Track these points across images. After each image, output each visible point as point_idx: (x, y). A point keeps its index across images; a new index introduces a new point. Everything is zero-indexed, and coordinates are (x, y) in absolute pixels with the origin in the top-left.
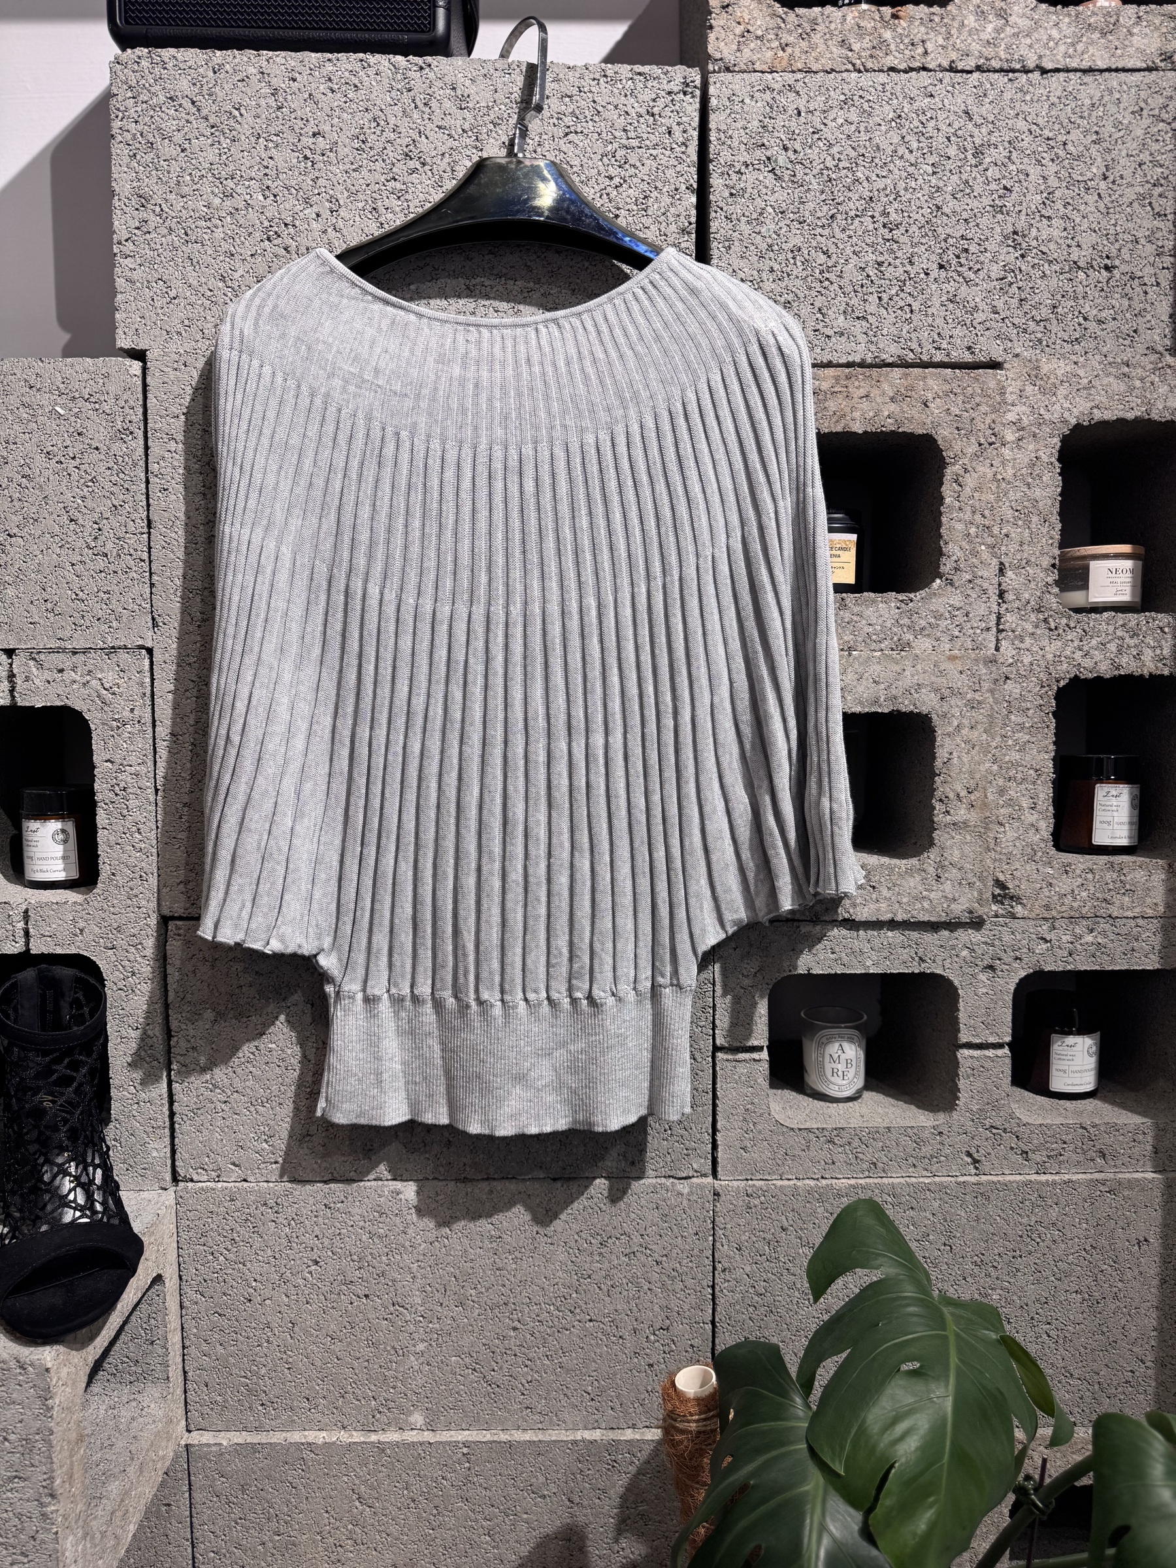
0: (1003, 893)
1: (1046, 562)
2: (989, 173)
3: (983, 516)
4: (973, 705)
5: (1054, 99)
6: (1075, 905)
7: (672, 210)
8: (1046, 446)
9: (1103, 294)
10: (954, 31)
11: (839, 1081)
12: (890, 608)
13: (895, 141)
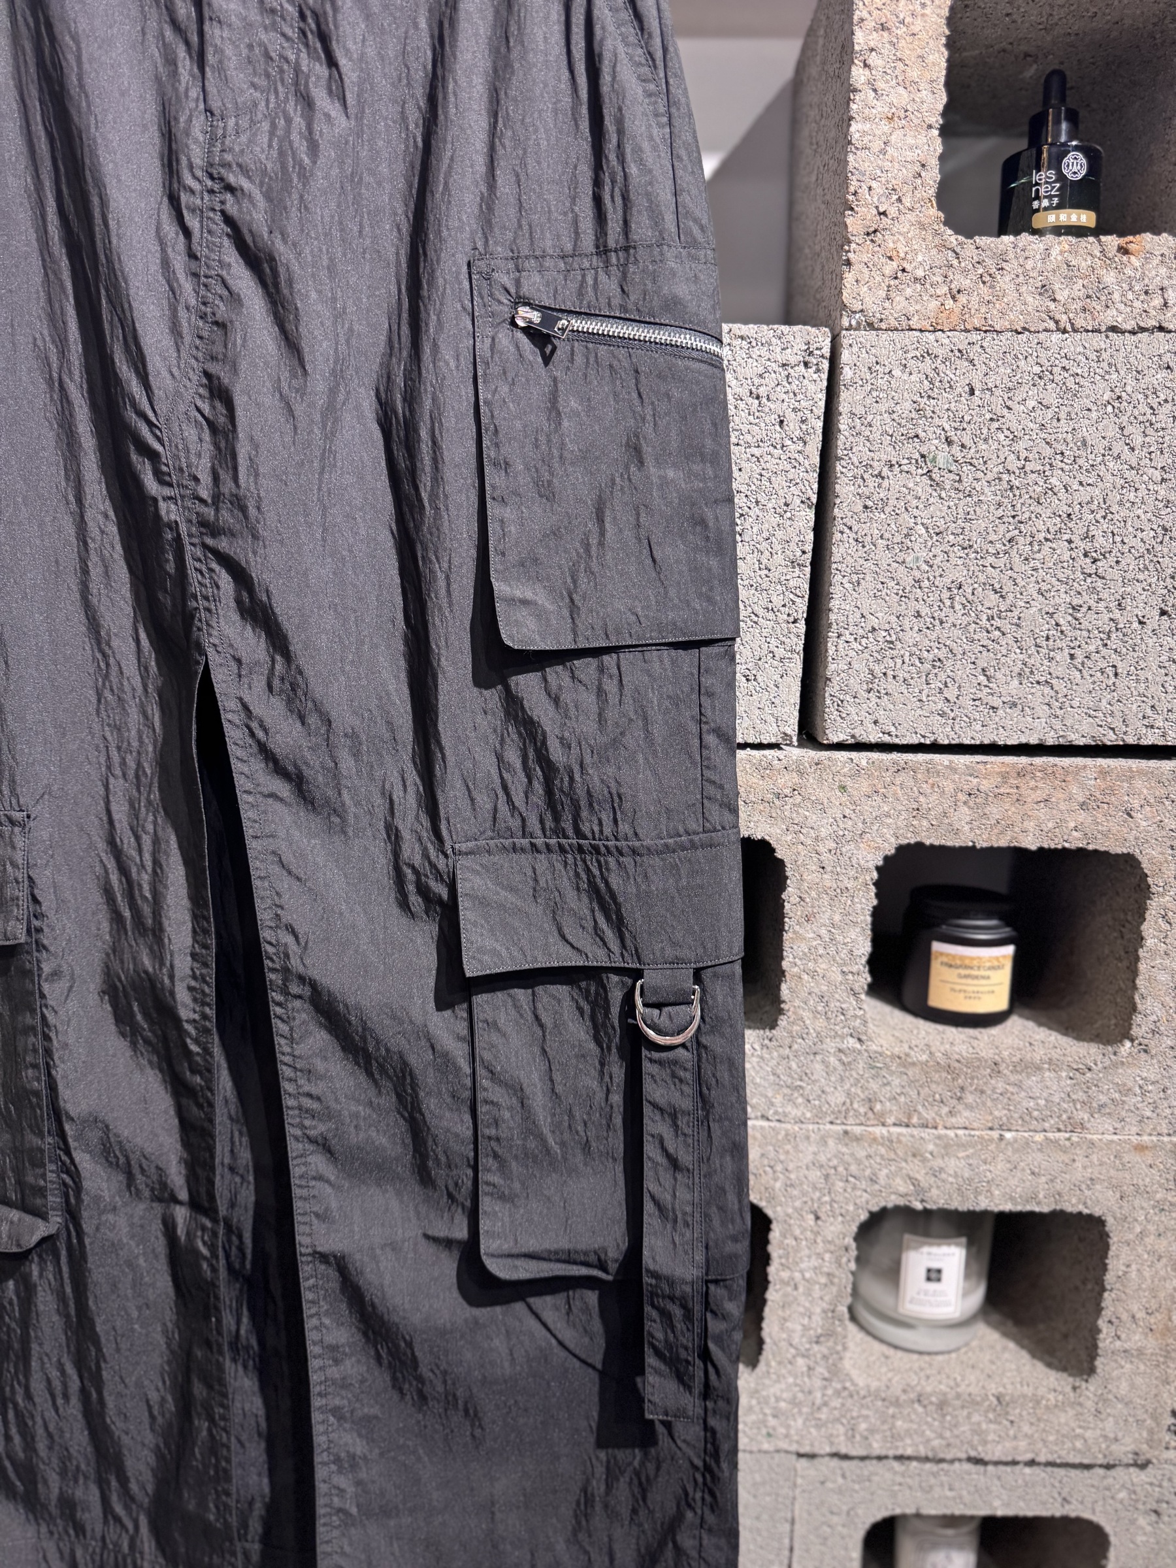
7: (780, 534)
12: (1059, 1078)
13: (1109, 434)
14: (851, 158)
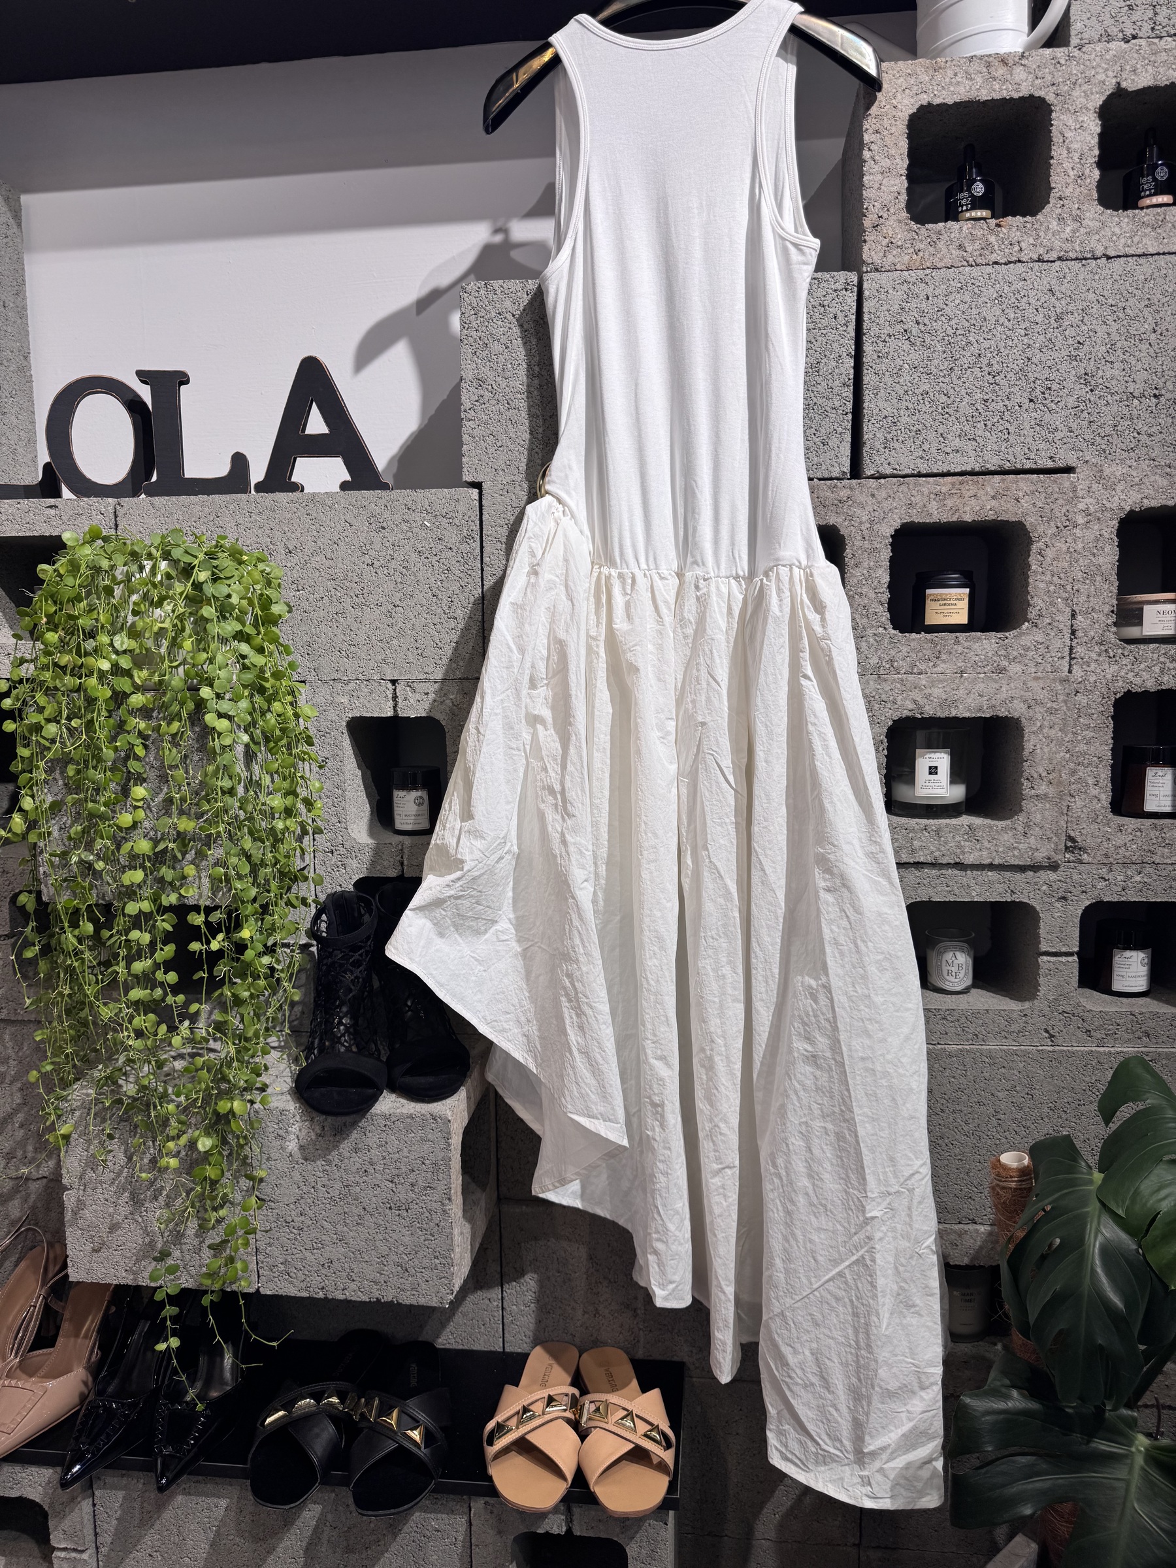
0: (1072, 845)
1: (1107, 609)
2: (1067, 333)
3: (1060, 578)
4: (1051, 712)
5: (1116, 277)
6: (1127, 854)
7: (837, 371)
8: (1107, 527)
9: (1152, 415)
10: (1042, 234)
11: (953, 979)
12: (991, 643)
13: (997, 313)
14: (864, 192)
